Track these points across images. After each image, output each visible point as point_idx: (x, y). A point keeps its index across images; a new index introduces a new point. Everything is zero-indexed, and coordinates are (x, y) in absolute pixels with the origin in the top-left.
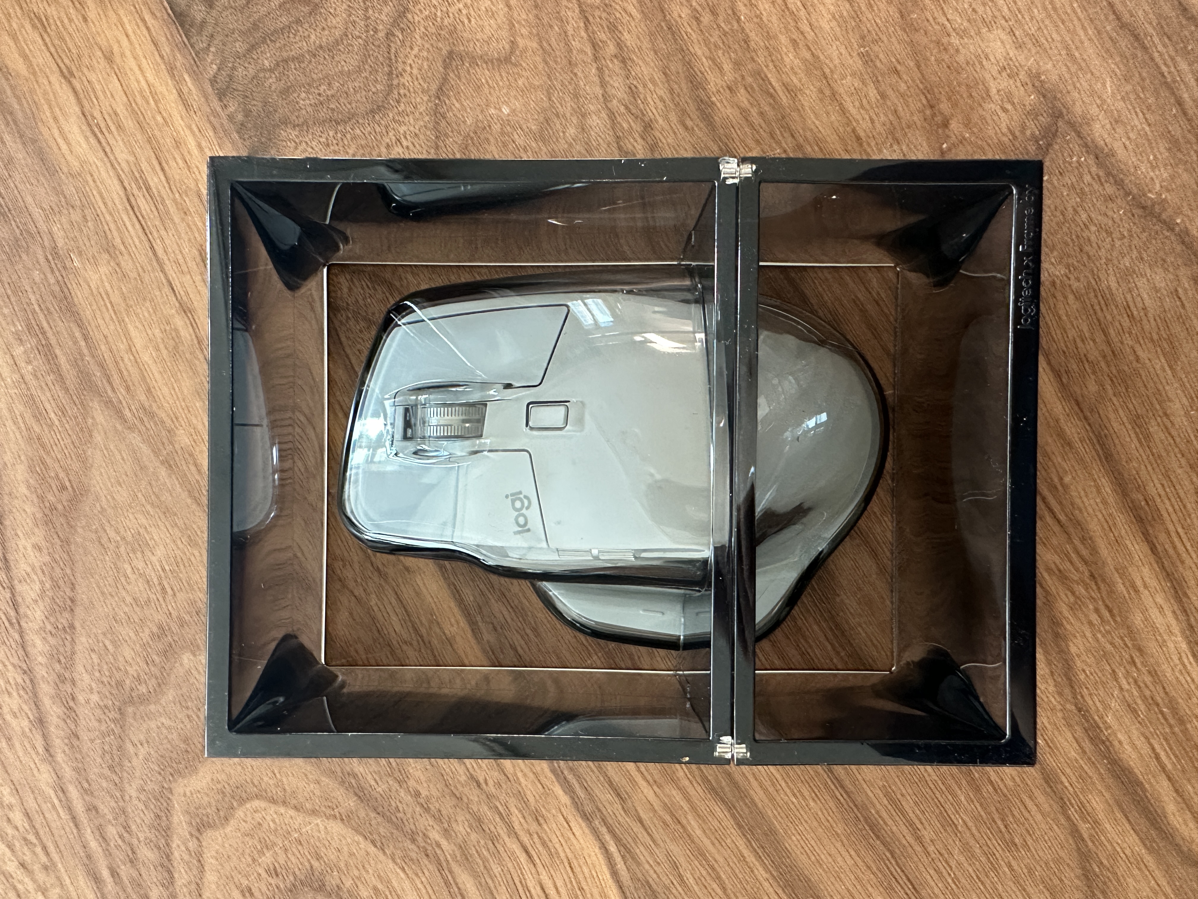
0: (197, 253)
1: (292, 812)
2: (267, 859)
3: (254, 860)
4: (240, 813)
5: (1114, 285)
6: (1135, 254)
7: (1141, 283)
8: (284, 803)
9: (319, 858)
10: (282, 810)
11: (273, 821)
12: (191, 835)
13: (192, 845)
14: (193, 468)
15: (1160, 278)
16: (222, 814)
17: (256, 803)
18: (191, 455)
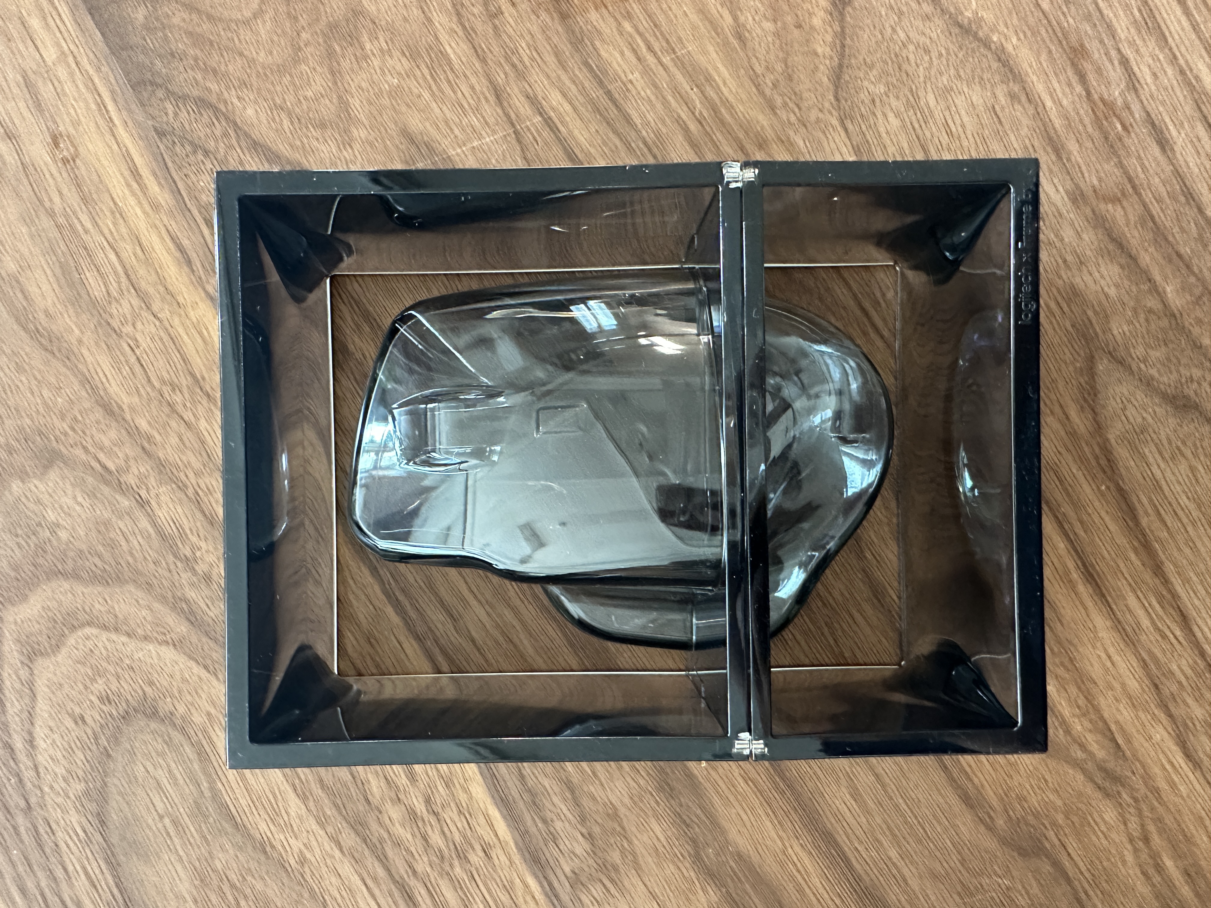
0: (21, 79)
1: (124, 639)
2: (100, 686)
3: (86, 687)
4: (71, 641)
5: (932, 102)
6: (952, 72)
7: (960, 101)
8: (116, 630)
9: (151, 683)
10: (114, 636)
11: (106, 649)
12: (22, 663)
13: (24, 673)
14: (20, 295)
15: (977, 96)
16: (53, 642)
17: (88, 630)
18: (18, 282)
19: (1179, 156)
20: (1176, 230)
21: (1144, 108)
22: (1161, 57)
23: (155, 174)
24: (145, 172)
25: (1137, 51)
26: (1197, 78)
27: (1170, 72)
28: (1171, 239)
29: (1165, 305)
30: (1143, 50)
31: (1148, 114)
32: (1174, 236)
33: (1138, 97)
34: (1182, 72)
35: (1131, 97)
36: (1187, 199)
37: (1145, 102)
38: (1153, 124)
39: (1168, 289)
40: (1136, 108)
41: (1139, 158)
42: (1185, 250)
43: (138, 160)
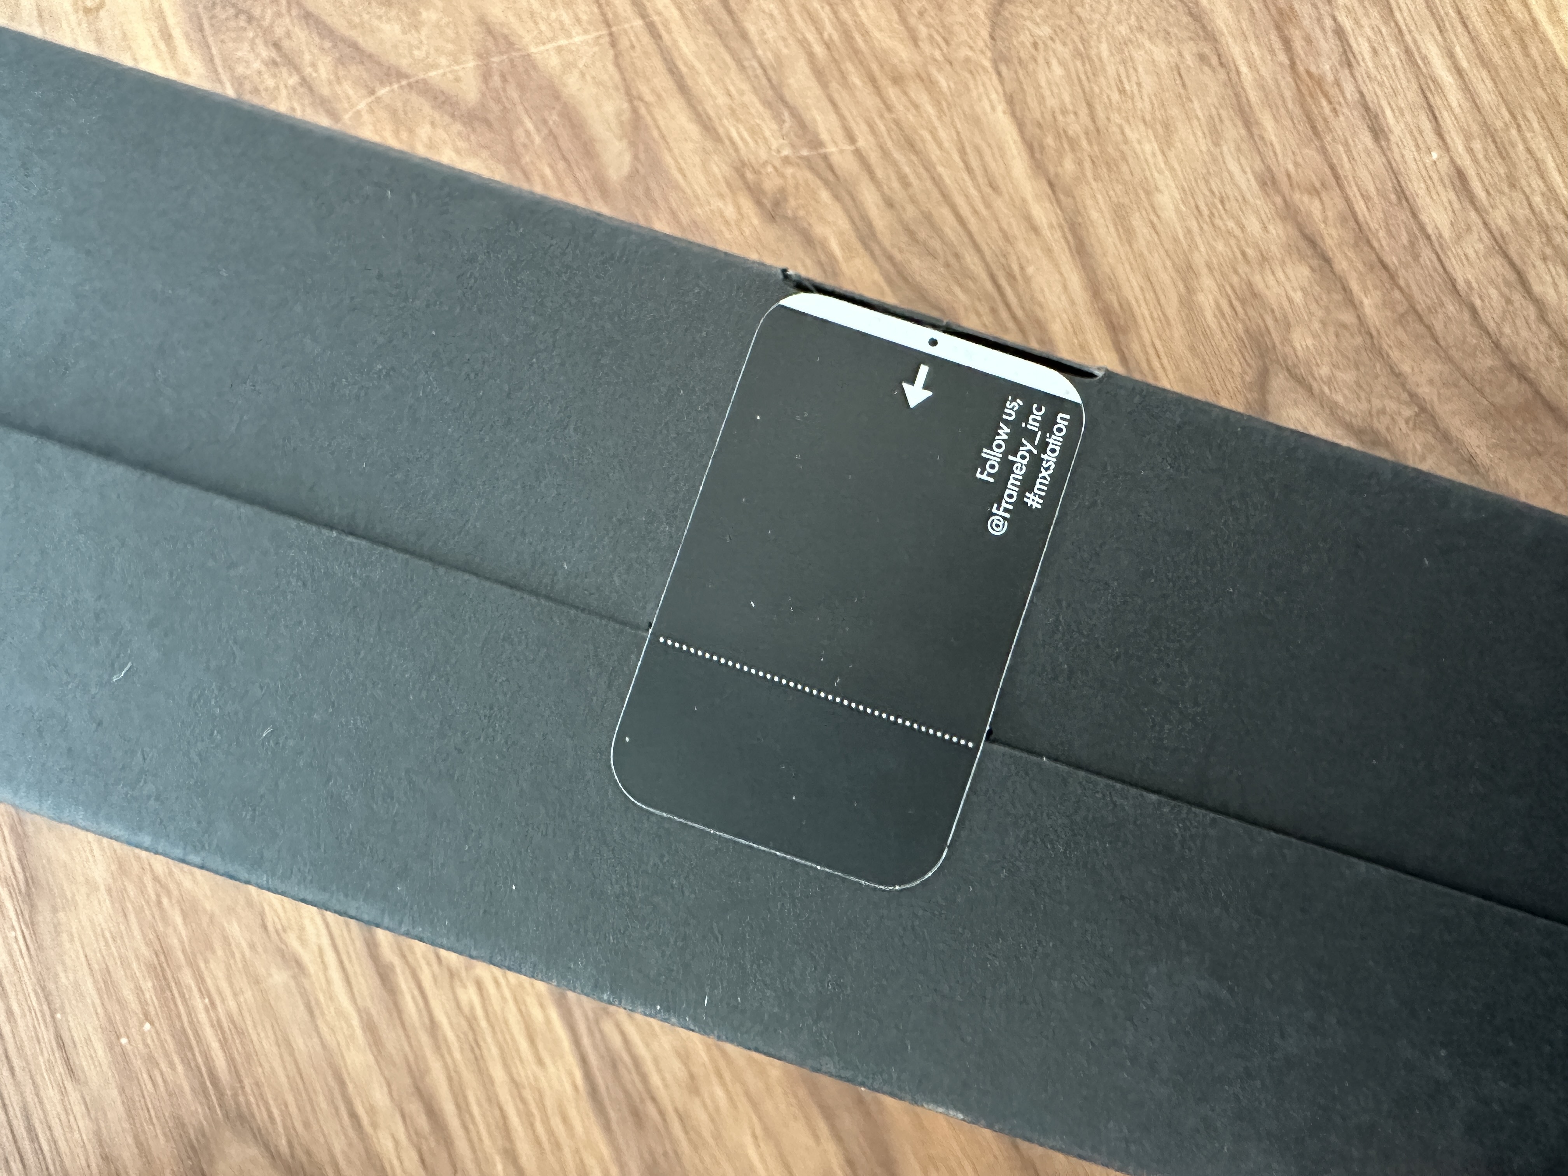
29: (1361, 319)
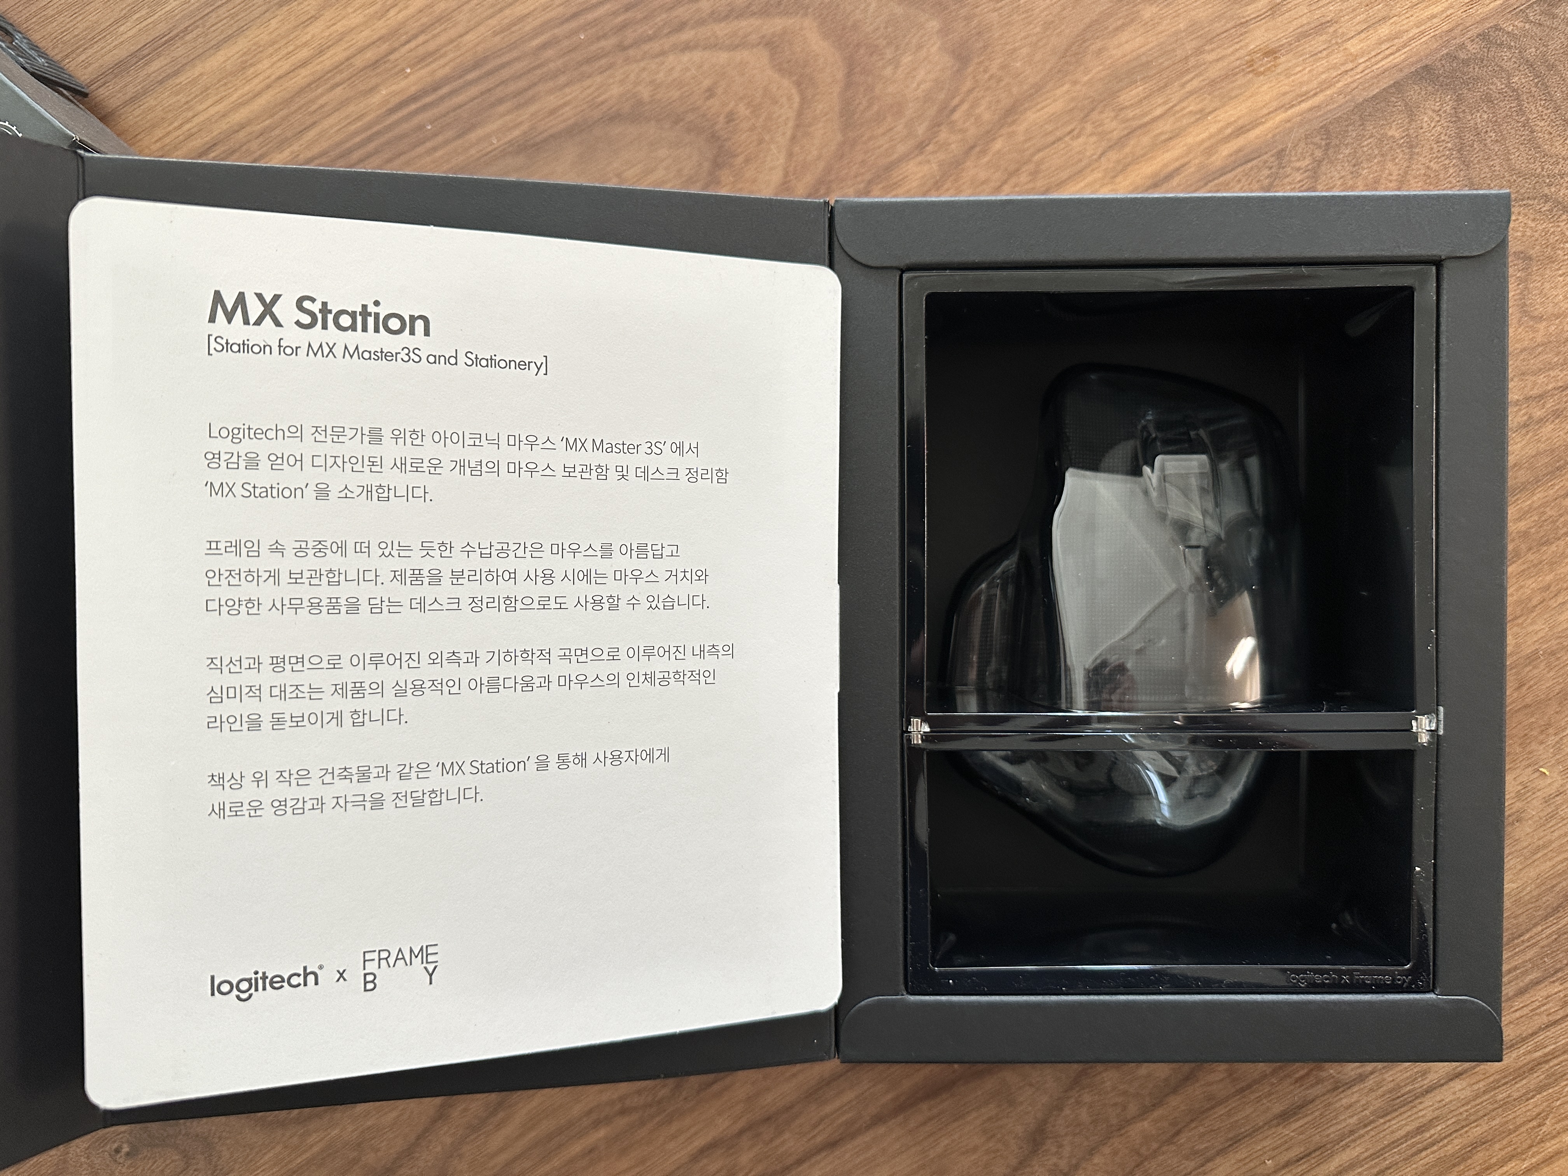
0: (1329, 18)
1: (789, 133)
2: (743, 110)
3: (741, 98)
4: (786, 83)
8: (797, 126)
9: (747, 161)
10: (791, 124)
11: (780, 116)
12: (763, 37)
13: (754, 38)
14: (1120, 23)
16: (785, 66)
17: (797, 99)
18: (1132, 21)
19: (1273, 1130)
20: (1201, 1129)
21: (1317, 1097)
22: (1367, 1112)
23: (1240, 150)
24: (1240, 142)
25: (1371, 1090)
26: (1347, 1146)
27: (1354, 1120)
28: (1193, 1125)
30: (1373, 1095)
31: (1313, 1101)
32: (1195, 1128)
33: (1328, 1091)
34: (1352, 1132)
35: (1328, 1085)
36: (1231, 1139)
37: (1322, 1099)
38: (1301, 1107)
39: (1146, 1124)
40: (1318, 1090)
41: (1270, 1094)
42: (1182, 1139)
43: (1252, 135)
